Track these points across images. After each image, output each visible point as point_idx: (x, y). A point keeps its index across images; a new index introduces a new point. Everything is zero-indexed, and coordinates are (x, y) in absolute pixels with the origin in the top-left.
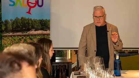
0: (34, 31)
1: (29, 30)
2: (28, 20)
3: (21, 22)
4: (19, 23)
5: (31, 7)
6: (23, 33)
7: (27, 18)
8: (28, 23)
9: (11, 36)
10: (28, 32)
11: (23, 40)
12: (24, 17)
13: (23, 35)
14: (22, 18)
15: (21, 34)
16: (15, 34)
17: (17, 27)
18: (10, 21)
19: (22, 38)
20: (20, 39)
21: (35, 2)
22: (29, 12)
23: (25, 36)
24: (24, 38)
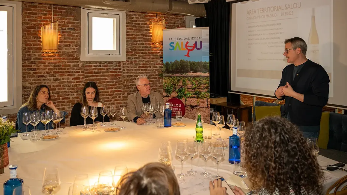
0: (193, 73)
1: (187, 72)
2: (187, 62)
3: (179, 64)
4: (178, 65)
5: (189, 50)
6: (182, 74)
7: (185, 60)
8: (187, 66)
9: (171, 77)
10: (187, 74)
11: (181, 81)
12: (183, 60)
13: (181, 76)
14: (181, 61)
15: (180, 75)
16: (174, 75)
17: (177, 68)
18: (170, 63)
19: (181, 79)
20: (179, 80)
21: (193, 45)
22: (188, 55)
23: (183, 77)
24: (183, 79)
